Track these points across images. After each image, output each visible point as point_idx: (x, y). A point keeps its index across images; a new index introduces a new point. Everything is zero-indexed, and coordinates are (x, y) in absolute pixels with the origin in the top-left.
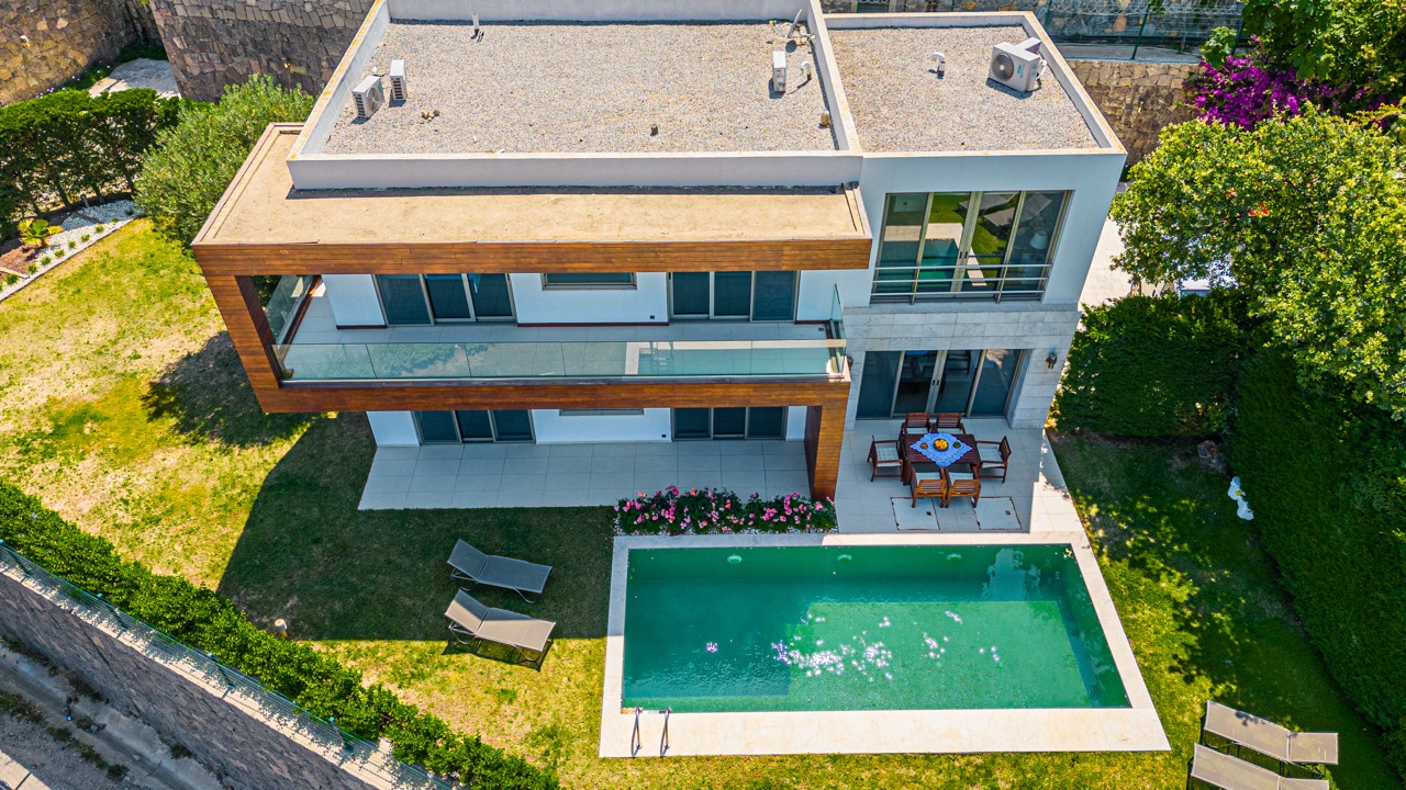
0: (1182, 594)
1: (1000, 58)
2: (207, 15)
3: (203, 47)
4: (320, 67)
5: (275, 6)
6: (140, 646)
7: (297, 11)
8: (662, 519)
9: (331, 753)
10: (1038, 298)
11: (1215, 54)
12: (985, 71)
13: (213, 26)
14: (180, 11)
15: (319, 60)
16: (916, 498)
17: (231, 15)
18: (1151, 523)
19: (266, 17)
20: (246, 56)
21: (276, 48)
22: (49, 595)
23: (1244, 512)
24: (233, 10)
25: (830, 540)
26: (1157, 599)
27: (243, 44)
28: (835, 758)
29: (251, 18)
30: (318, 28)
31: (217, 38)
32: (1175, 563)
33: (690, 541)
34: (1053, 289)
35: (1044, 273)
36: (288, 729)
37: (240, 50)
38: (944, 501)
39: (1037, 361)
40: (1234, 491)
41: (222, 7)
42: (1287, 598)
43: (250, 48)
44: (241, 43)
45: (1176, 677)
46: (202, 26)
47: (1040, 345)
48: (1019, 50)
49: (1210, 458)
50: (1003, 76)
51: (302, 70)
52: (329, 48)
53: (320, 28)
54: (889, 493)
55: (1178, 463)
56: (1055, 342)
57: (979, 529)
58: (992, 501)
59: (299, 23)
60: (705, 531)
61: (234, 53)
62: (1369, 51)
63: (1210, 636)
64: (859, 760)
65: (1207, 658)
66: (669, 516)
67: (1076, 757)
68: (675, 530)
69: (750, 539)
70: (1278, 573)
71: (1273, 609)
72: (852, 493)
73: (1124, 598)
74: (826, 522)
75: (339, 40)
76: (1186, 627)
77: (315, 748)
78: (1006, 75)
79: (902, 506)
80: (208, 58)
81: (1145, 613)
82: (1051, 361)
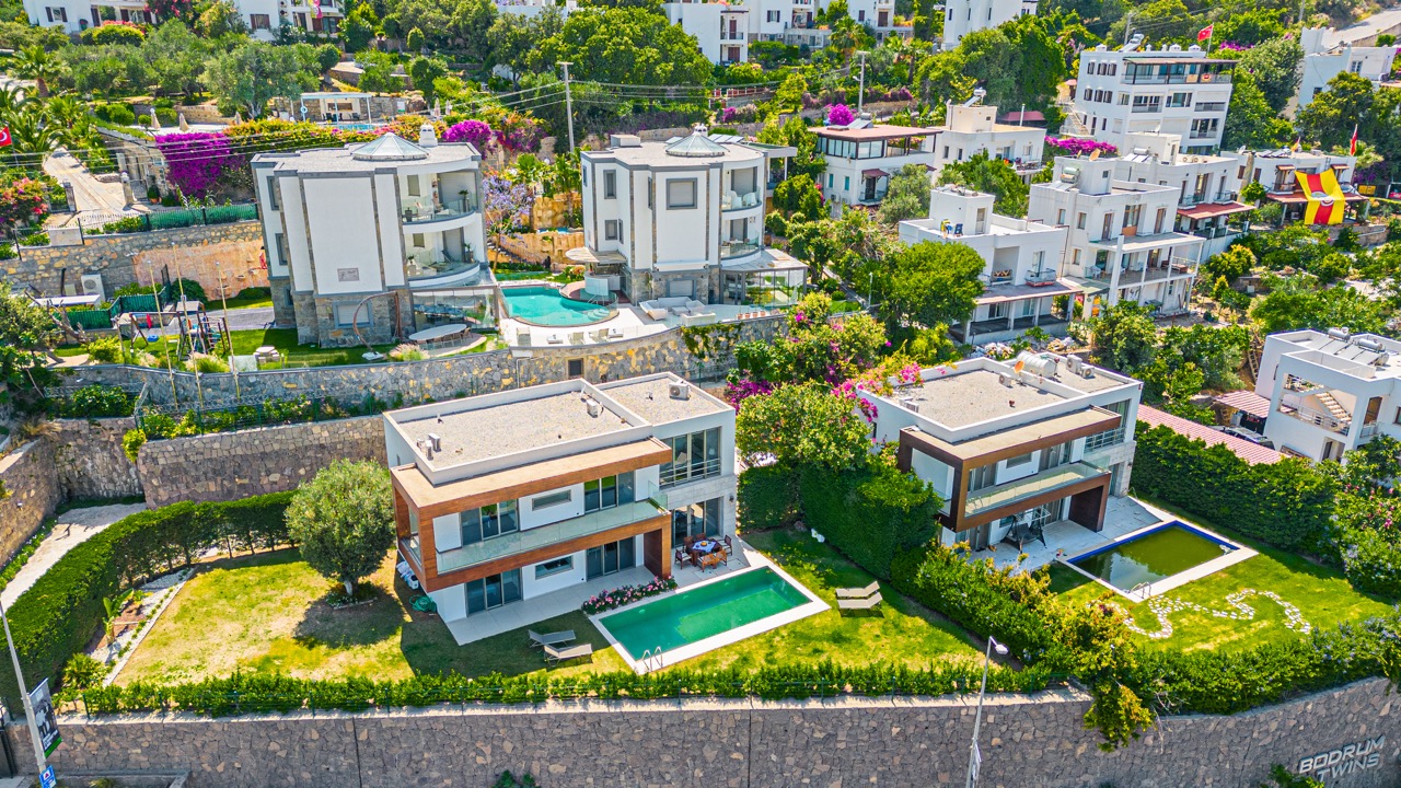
0: (813, 568)
1: (673, 388)
3: (173, 481)
4: (260, 475)
5: (234, 446)
6: (403, 714)
7: (248, 445)
8: (607, 603)
9: (530, 711)
10: (719, 473)
11: (734, 380)
12: (667, 394)
13: (185, 466)
14: (162, 461)
15: (260, 472)
16: (702, 568)
17: (200, 457)
18: (791, 552)
19: (226, 453)
20: (207, 480)
21: (229, 472)
22: (335, 716)
23: (821, 539)
24: (202, 454)
25: (678, 591)
26: (805, 572)
27: (205, 473)
28: (724, 647)
29: (214, 456)
31: (186, 473)
32: (805, 561)
33: (621, 609)
34: (724, 469)
35: (718, 462)
36: (502, 711)
37: (203, 478)
38: (713, 566)
39: (726, 499)
40: (814, 533)
41: (194, 453)
42: (846, 557)
43: (210, 475)
45: (823, 590)
46: (177, 468)
47: (726, 494)
48: (678, 384)
49: (800, 527)
50: (676, 394)
51: (246, 481)
52: (267, 463)
53: (264, 453)
54: (690, 571)
55: (790, 533)
56: (731, 490)
57: (731, 571)
58: (731, 561)
59: (249, 453)
60: (626, 603)
61: (197, 480)
62: (790, 367)
63: (827, 576)
64: (733, 645)
65: (830, 582)
66: (610, 600)
67: (803, 620)
68: (613, 607)
69: (646, 601)
70: (839, 551)
71: (844, 563)
72: (676, 574)
73: (796, 575)
74: (673, 586)
75: (276, 457)
76: (819, 576)
77: (520, 712)
78: (677, 394)
79: (699, 573)
80: (177, 487)
81: (803, 578)
82: (732, 499)
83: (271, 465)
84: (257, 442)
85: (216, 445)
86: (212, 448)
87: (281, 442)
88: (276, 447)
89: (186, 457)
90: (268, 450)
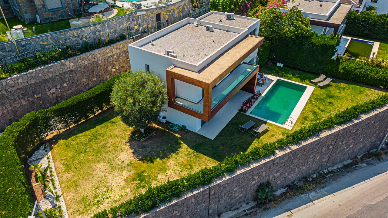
2: (4, 92)
4: (46, 91)
5: (29, 79)
7: (36, 77)
13: (7, 95)
15: (45, 90)
17: (13, 89)
18: (278, 72)
19: (26, 84)
20: (20, 100)
21: (30, 93)
24: (14, 87)
26: (291, 77)
28: (303, 110)
29: (21, 86)
30: (44, 80)
31: (8, 98)
32: (286, 74)
37: (18, 99)
40: (278, 64)
41: (10, 87)
42: (298, 69)
43: (21, 96)
44: (17, 96)
51: (40, 95)
54: (260, 87)
58: (266, 81)
59: (38, 81)
61: (15, 101)
66: (248, 105)
67: (313, 94)
68: (250, 107)
69: (257, 102)
70: (295, 68)
74: (260, 94)
75: (51, 80)
76: (297, 78)
80: (5, 107)
81: (293, 79)
83: (50, 85)
84: (40, 75)
85: (20, 81)
86: (18, 83)
87: (52, 72)
88: (51, 75)
89: (6, 90)
90: (47, 77)
